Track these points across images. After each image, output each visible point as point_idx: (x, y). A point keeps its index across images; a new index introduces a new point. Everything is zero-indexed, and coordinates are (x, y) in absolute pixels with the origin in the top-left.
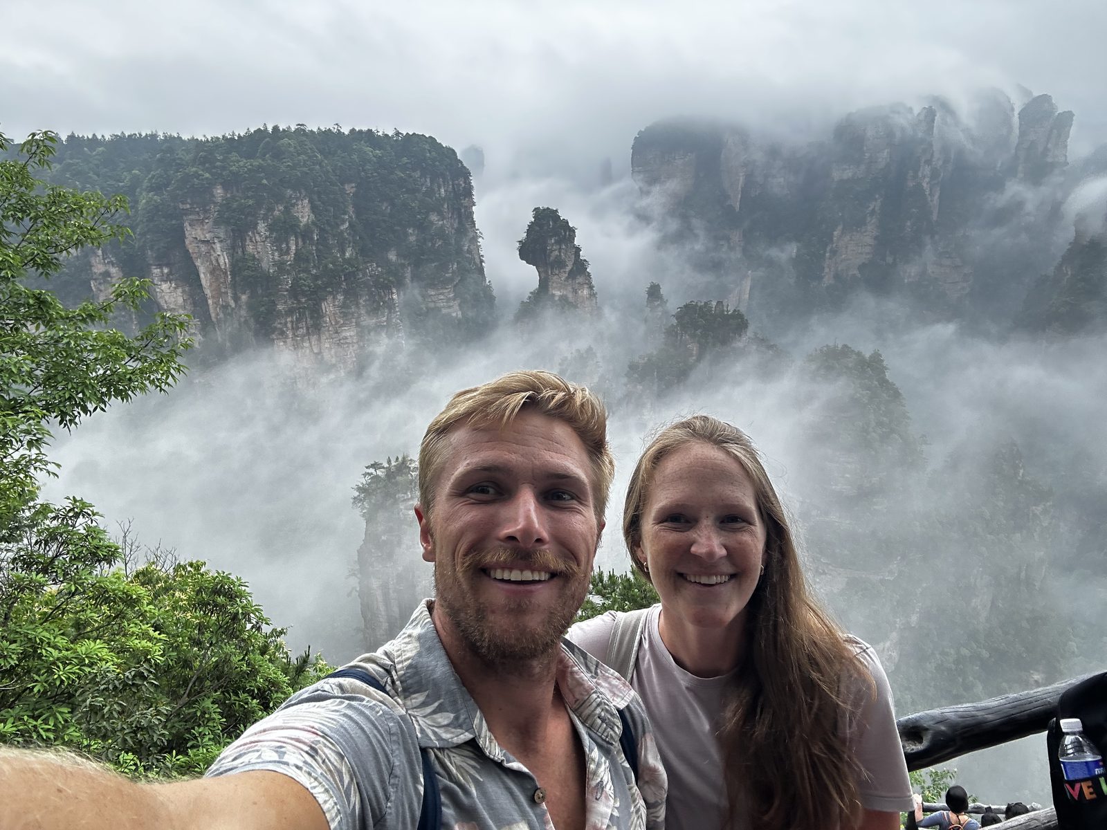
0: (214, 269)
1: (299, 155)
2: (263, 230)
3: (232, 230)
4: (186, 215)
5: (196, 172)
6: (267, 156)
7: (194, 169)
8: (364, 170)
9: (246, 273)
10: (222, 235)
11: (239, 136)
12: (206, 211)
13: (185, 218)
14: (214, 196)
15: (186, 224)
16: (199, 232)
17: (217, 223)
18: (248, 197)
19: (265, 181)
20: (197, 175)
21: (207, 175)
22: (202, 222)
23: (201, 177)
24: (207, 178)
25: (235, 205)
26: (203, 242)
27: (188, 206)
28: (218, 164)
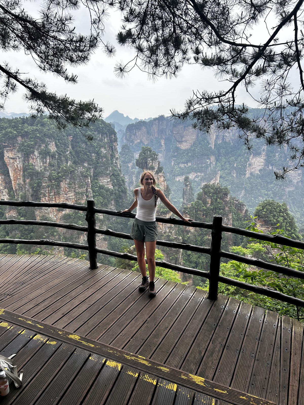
0: (15, 169)
1: (51, 125)
2: (36, 154)
3: (24, 154)
4: (5, 147)
5: (10, 131)
6: (39, 125)
7: (10, 130)
8: (75, 131)
9: (29, 171)
10: (20, 156)
11: (27, 118)
12: (14, 146)
13: (4, 149)
14: (17, 140)
15: (5, 151)
16: (10, 154)
17: (18, 151)
18: (31, 141)
19: (38, 135)
20: (11, 132)
21: (15, 132)
22: (12, 150)
23: (12, 133)
24: (15, 134)
25: (26, 144)
26: (11, 158)
27: (7, 144)
28: (20, 128)
